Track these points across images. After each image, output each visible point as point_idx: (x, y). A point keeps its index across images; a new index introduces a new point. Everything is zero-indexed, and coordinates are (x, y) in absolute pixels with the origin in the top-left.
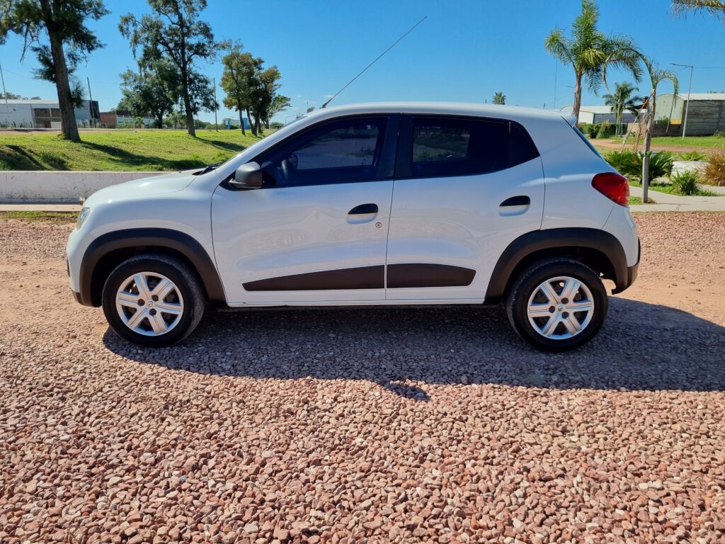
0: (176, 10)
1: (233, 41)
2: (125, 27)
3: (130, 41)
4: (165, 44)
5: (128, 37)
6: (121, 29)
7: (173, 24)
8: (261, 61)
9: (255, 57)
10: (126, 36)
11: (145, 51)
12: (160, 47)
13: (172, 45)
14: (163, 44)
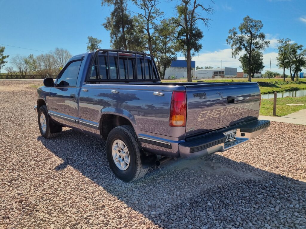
0: (250, 31)
1: (285, 39)
2: (229, 40)
5: (230, 44)
7: (248, 37)
8: (302, 46)
9: (299, 45)
11: (236, 48)
13: (246, 45)
14: (243, 45)
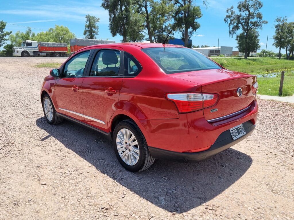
0: (248, 10)
1: (282, 18)
2: (226, 19)
3: (228, 24)
4: (241, 24)
5: (227, 23)
6: (225, 20)
7: (246, 15)
10: (226, 22)
11: (233, 27)
12: (240, 25)
13: (243, 24)
14: (240, 24)
